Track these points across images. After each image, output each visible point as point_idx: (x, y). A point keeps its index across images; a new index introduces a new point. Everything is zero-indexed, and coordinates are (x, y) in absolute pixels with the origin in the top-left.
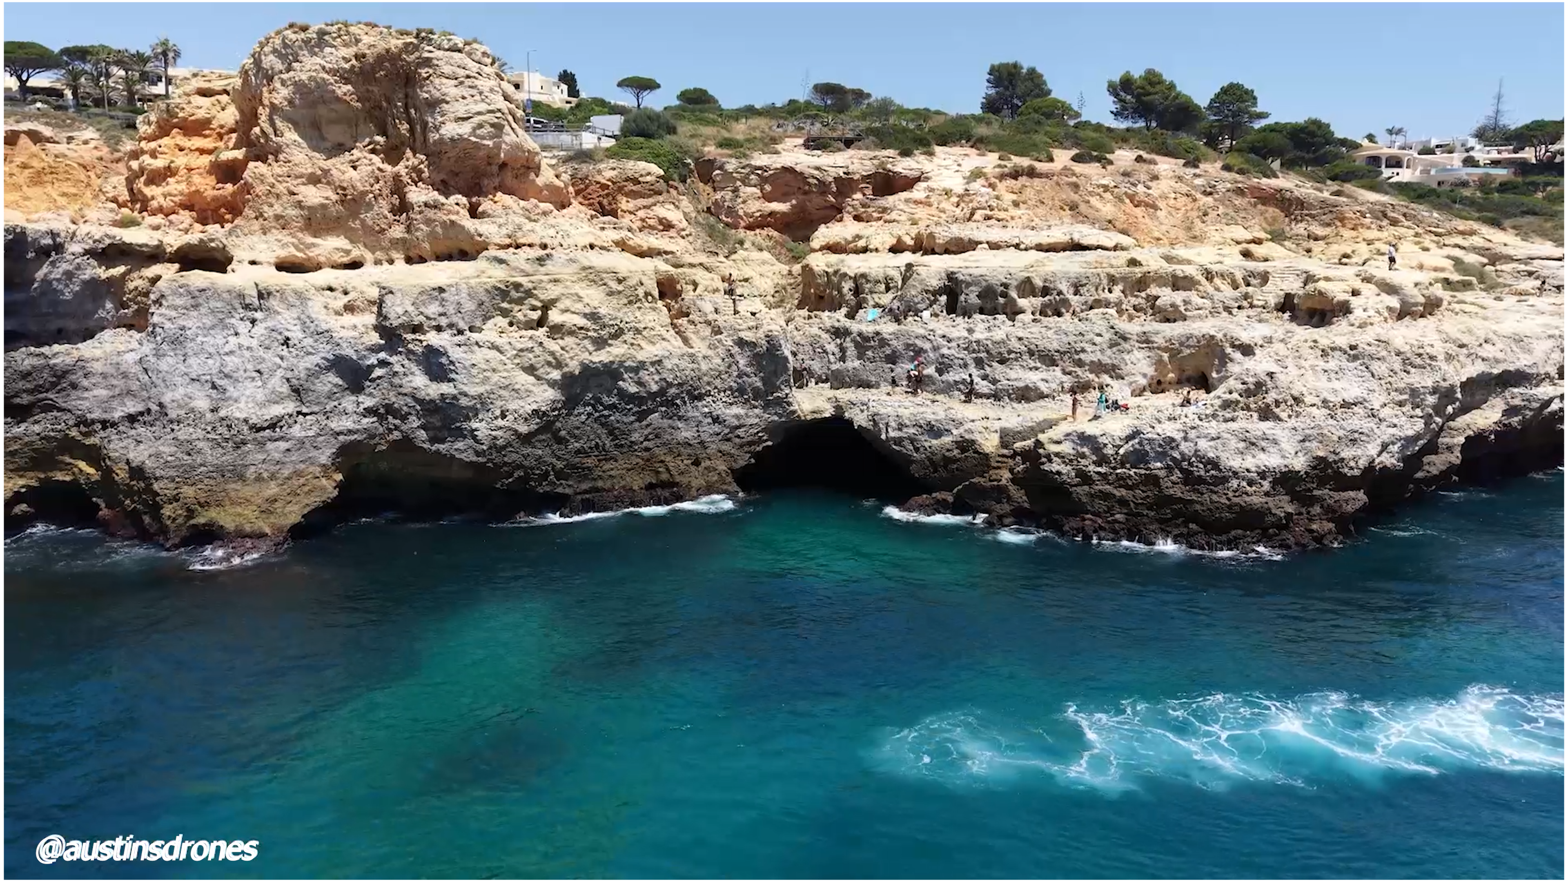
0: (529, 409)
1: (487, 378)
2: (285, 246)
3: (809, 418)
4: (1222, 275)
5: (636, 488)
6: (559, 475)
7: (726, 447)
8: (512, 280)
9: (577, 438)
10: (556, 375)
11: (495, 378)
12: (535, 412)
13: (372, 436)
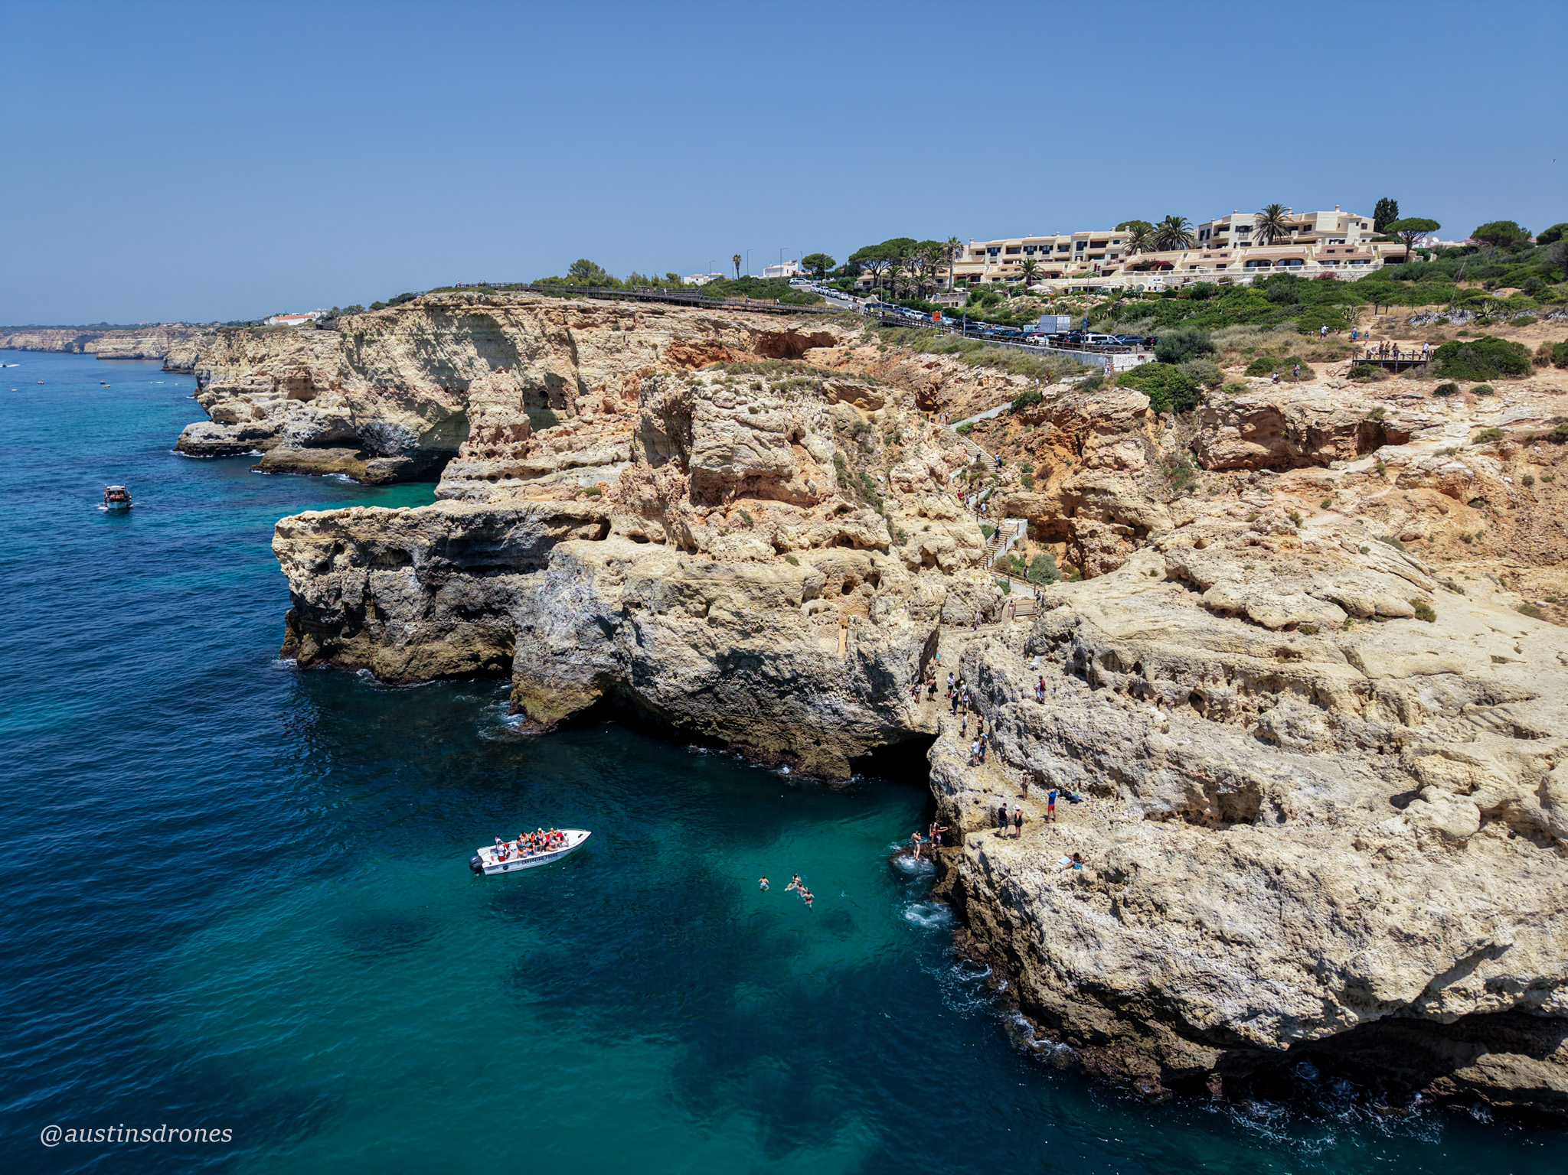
0: (692, 674)
1: (664, 649)
2: (634, 524)
3: (917, 730)
4: (1385, 698)
5: (771, 750)
6: (720, 725)
7: (843, 736)
8: (685, 581)
9: (734, 702)
10: (712, 653)
11: (669, 650)
12: (697, 678)
13: (614, 671)
